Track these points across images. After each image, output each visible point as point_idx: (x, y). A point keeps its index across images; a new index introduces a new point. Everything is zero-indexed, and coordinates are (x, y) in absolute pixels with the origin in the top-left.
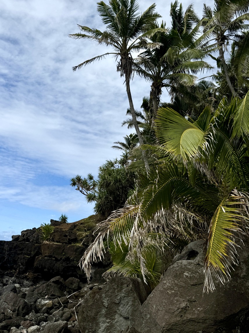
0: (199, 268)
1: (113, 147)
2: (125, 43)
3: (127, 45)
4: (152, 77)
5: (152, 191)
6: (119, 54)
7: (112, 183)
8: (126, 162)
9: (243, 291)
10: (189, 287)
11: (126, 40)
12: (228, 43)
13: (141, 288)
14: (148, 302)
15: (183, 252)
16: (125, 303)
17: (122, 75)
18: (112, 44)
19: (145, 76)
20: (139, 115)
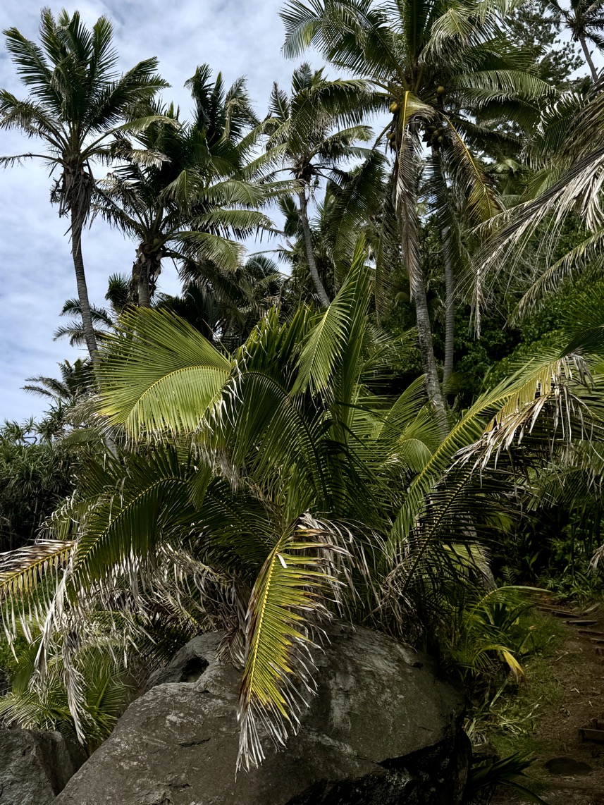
0: (206, 703)
1: (26, 387)
2: (76, 138)
3: (82, 142)
4: (139, 229)
5: (107, 510)
6: (59, 160)
7: (13, 482)
8: (56, 429)
9: (300, 754)
10: (175, 749)
11: (79, 131)
12: (317, 182)
13: (61, 756)
14: (68, 795)
15: (175, 663)
16: (14, 798)
17: (62, 213)
18: (44, 134)
19: (123, 225)
20: (101, 316)
